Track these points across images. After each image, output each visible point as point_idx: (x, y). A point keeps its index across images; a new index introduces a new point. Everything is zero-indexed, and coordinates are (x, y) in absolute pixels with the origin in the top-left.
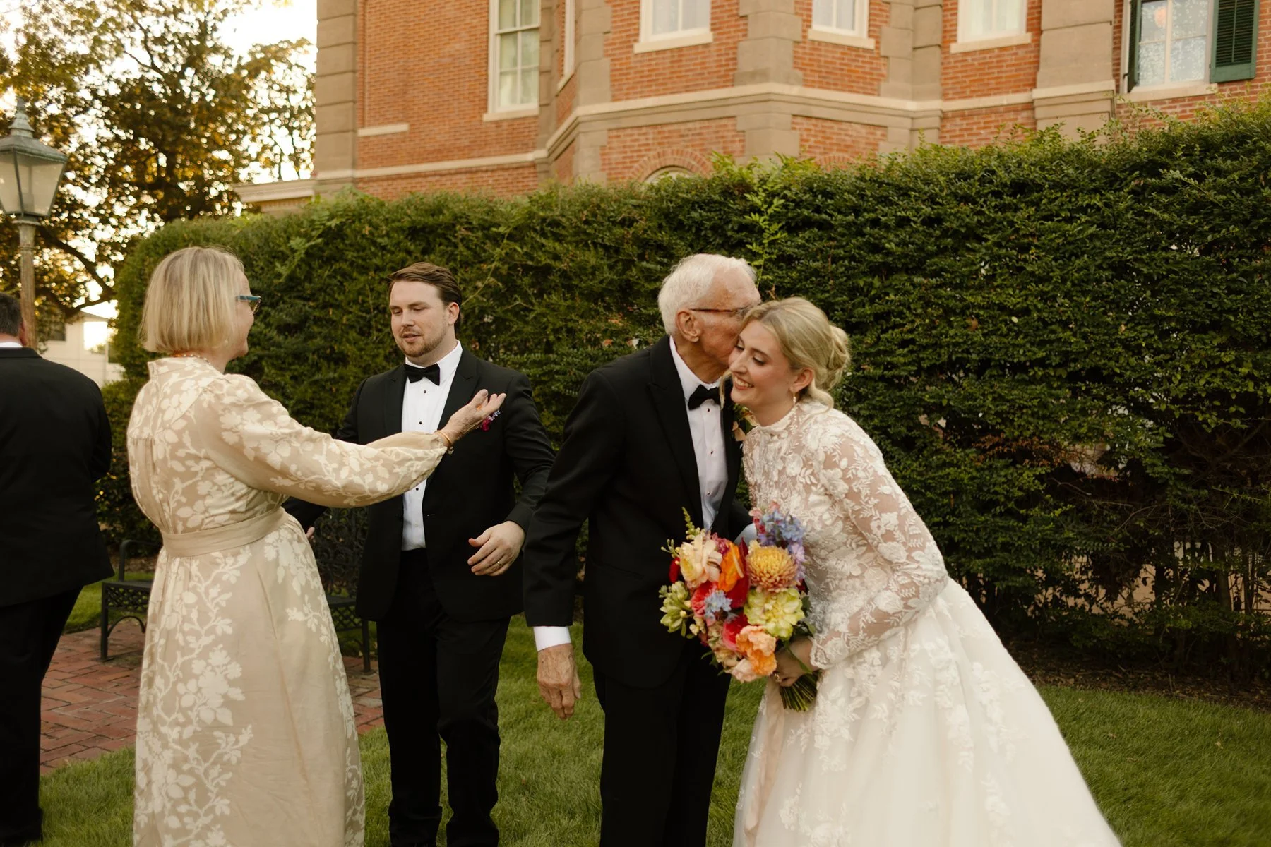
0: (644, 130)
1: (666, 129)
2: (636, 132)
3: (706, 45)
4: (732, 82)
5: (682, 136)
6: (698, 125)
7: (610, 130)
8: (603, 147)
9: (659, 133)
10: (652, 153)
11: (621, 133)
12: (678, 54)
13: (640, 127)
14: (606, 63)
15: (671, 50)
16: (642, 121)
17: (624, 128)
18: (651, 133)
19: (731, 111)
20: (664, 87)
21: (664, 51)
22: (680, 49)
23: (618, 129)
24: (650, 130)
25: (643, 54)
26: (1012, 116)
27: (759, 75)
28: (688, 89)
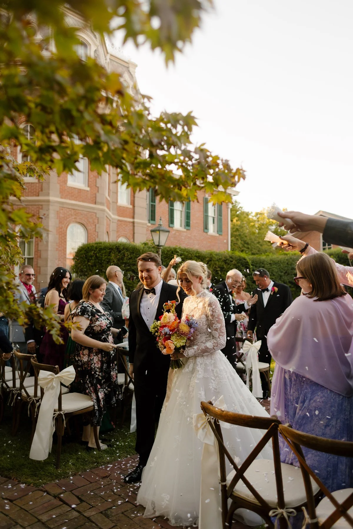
0: (70, 210)
1: (77, 211)
2: (68, 209)
3: (87, 191)
4: (95, 203)
5: (81, 214)
6: (86, 212)
7: (60, 207)
8: (57, 212)
9: (75, 212)
10: (73, 217)
11: (63, 208)
12: (80, 191)
13: (69, 209)
14: (58, 186)
15: (78, 189)
16: (70, 207)
17: (65, 208)
18: (73, 211)
19: (95, 211)
20: (76, 199)
21: (76, 188)
22: (80, 190)
23: (62, 207)
24: (72, 210)
25: (70, 187)
26: (129, 223)
27: (102, 204)
28: (83, 201)
